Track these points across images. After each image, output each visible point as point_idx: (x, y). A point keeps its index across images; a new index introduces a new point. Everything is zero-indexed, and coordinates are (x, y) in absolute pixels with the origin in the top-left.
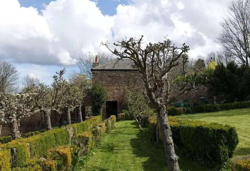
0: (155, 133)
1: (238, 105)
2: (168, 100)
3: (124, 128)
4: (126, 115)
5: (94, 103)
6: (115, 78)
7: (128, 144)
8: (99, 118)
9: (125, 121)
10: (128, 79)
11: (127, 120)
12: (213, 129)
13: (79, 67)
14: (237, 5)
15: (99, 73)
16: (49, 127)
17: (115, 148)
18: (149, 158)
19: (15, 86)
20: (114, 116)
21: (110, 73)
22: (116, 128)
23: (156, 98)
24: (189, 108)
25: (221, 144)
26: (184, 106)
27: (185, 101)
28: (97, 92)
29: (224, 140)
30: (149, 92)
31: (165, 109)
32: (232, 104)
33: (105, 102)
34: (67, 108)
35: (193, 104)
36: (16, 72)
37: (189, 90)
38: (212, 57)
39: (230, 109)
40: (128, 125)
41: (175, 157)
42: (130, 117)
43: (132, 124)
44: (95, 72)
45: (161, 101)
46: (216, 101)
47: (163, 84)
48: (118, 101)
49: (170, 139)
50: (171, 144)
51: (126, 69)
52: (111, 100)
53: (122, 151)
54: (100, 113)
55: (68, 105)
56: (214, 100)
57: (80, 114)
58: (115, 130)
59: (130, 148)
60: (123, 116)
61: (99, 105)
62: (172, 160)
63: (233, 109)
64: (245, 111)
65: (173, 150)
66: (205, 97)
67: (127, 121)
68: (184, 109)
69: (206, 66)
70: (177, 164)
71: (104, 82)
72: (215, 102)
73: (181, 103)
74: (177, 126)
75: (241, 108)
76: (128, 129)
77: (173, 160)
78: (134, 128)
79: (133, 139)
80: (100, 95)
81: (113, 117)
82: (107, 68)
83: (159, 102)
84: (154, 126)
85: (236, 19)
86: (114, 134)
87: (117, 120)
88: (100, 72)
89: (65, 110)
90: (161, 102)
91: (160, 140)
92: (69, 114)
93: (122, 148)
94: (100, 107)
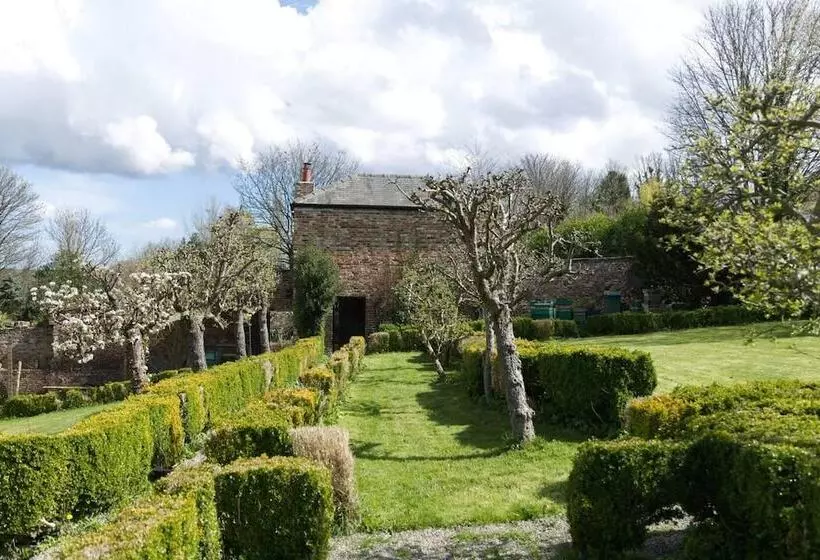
0: (480, 377)
1: (708, 315)
2: (514, 296)
3: (391, 371)
4: (393, 337)
5: (302, 300)
6: (361, 230)
7: (413, 401)
8: (316, 343)
9: (389, 355)
10: (399, 235)
11: (396, 351)
12: (606, 358)
13: (237, 190)
14: (723, 20)
15: (315, 213)
16: (200, 361)
17: (381, 411)
18: (467, 426)
19: (29, 244)
20: (362, 339)
21: (347, 215)
22: (369, 370)
23: (492, 290)
24: (572, 322)
25: (621, 388)
26: (558, 315)
27: (560, 302)
28: (314, 271)
29: (627, 380)
30: (479, 278)
31: (508, 313)
32: (693, 312)
33: (334, 299)
34: (237, 313)
35: (585, 310)
36: (32, 199)
37: (560, 274)
38: (653, 167)
39: (687, 327)
40: (399, 364)
41: (526, 410)
42: (402, 345)
43: (409, 361)
44: (304, 211)
45: (500, 296)
46: (649, 303)
47: (505, 263)
48: (368, 297)
49: (518, 376)
50: (518, 384)
51: (395, 205)
52: (348, 293)
53: (402, 415)
54: (319, 330)
55: (238, 306)
56: (643, 302)
57: (263, 333)
58: (369, 375)
59: (420, 409)
60: (385, 338)
61: (318, 308)
62: (521, 418)
63: (695, 326)
64: (724, 332)
65: (522, 397)
66: (618, 290)
67: (394, 354)
68: (556, 324)
69: (633, 193)
70: (530, 424)
71: (329, 242)
72: (645, 307)
73: (549, 306)
74: (532, 355)
75: (716, 324)
76: (401, 372)
77: (522, 416)
78: (420, 370)
79: (423, 394)
80: (321, 280)
81: (358, 340)
82: (338, 200)
83: (497, 299)
84: (479, 359)
85: (719, 62)
86: (368, 382)
87: (369, 351)
88: (319, 211)
89: (231, 316)
90: (501, 299)
91: (492, 391)
92: (241, 329)
93: (401, 410)
94: (319, 313)
